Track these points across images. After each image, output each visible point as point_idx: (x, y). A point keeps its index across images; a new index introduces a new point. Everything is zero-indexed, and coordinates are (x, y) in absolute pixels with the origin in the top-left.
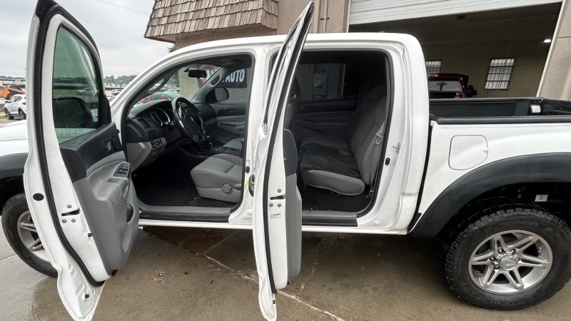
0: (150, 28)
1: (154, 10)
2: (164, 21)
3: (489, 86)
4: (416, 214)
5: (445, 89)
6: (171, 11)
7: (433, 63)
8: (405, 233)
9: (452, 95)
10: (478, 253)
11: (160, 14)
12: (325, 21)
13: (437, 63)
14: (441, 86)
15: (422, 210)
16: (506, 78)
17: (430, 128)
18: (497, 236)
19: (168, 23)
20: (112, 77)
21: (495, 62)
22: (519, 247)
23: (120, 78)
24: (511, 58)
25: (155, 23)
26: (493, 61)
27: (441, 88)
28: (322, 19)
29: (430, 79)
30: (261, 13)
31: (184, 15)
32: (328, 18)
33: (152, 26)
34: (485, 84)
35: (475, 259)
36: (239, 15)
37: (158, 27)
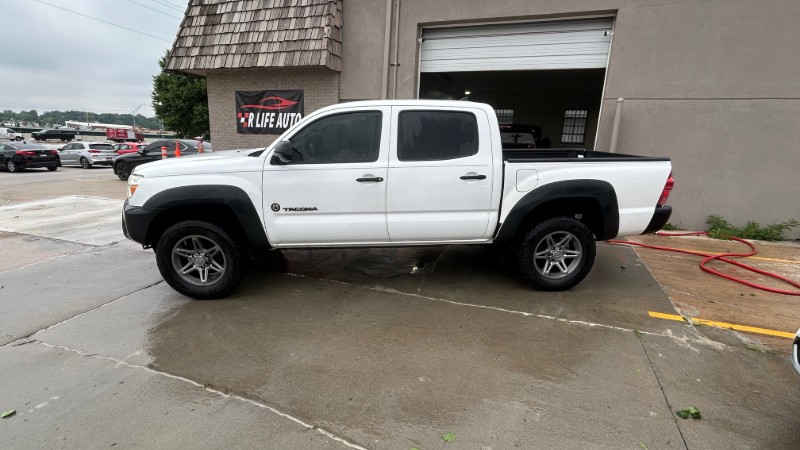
0: (174, 59)
1: (180, 37)
2: (196, 52)
3: (566, 139)
4: (498, 224)
5: (520, 141)
6: (204, 41)
7: (505, 111)
8: (491, 242)
9: (525, 146)
10: (538, 251)
11: (189, 42)
12: (395, 67)
13: (510, 112)
14: (516, 138)
15: (502, 221)
16: (581, 130)
17: (504, 165)
18: (549, 237)
19: (201, 55)
20: (34, 113)
21: (569, 113)
22: (563, 244)
23: (47, 115)
24: (584, 110)
25: (181, 52)
26: (567, 112)
27: (516, 140)
28: (393, 65)
29: (503, 130)
30: (324, 54)
31: (224, 47)
32: (399, 65)
33: (177, 57)
34: (561, 138)
35: (537, 255)
36: (298, 54)
37: (185, 59)
